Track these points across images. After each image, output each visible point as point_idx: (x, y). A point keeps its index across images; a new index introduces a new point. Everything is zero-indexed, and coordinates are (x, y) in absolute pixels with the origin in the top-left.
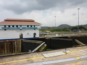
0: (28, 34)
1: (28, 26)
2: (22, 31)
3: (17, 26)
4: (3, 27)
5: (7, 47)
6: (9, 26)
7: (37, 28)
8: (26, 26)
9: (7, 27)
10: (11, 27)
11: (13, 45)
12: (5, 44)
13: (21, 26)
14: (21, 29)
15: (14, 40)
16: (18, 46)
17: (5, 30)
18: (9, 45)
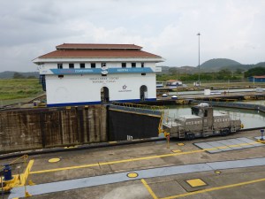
0: (124, 87)
1: (124, 65)
2: (108, 78)
3: (93, 65)
4: (56, 67)
5: (69, 126)
6: (71, 65)
7: (150, 72)
8: (120, 66)
9: (66, 67)
10: (77, 66)
11: (85, 120)
12: (63, 117)
13: (104, 64)
14: (104, 73)
15: (86, 106)
16: (98, 124)
17: (61, 76)
18: (72, 119)
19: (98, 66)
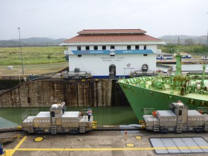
0: (129, 65)
1: (129, 47)
3: (104, 48)
4: (76, 49)
5: (83, 94)
6: (88, 48)
7: (151, 52)
9: (83, 49)
10: (92, 48)
11: (95, 89)
12: (79, 87)
13: (113, 47)
14: (112, 54)
15: (97, 80)
16: (105, 94)
17: (80, 56)
18: (86, 89)
19: (108, 48)
